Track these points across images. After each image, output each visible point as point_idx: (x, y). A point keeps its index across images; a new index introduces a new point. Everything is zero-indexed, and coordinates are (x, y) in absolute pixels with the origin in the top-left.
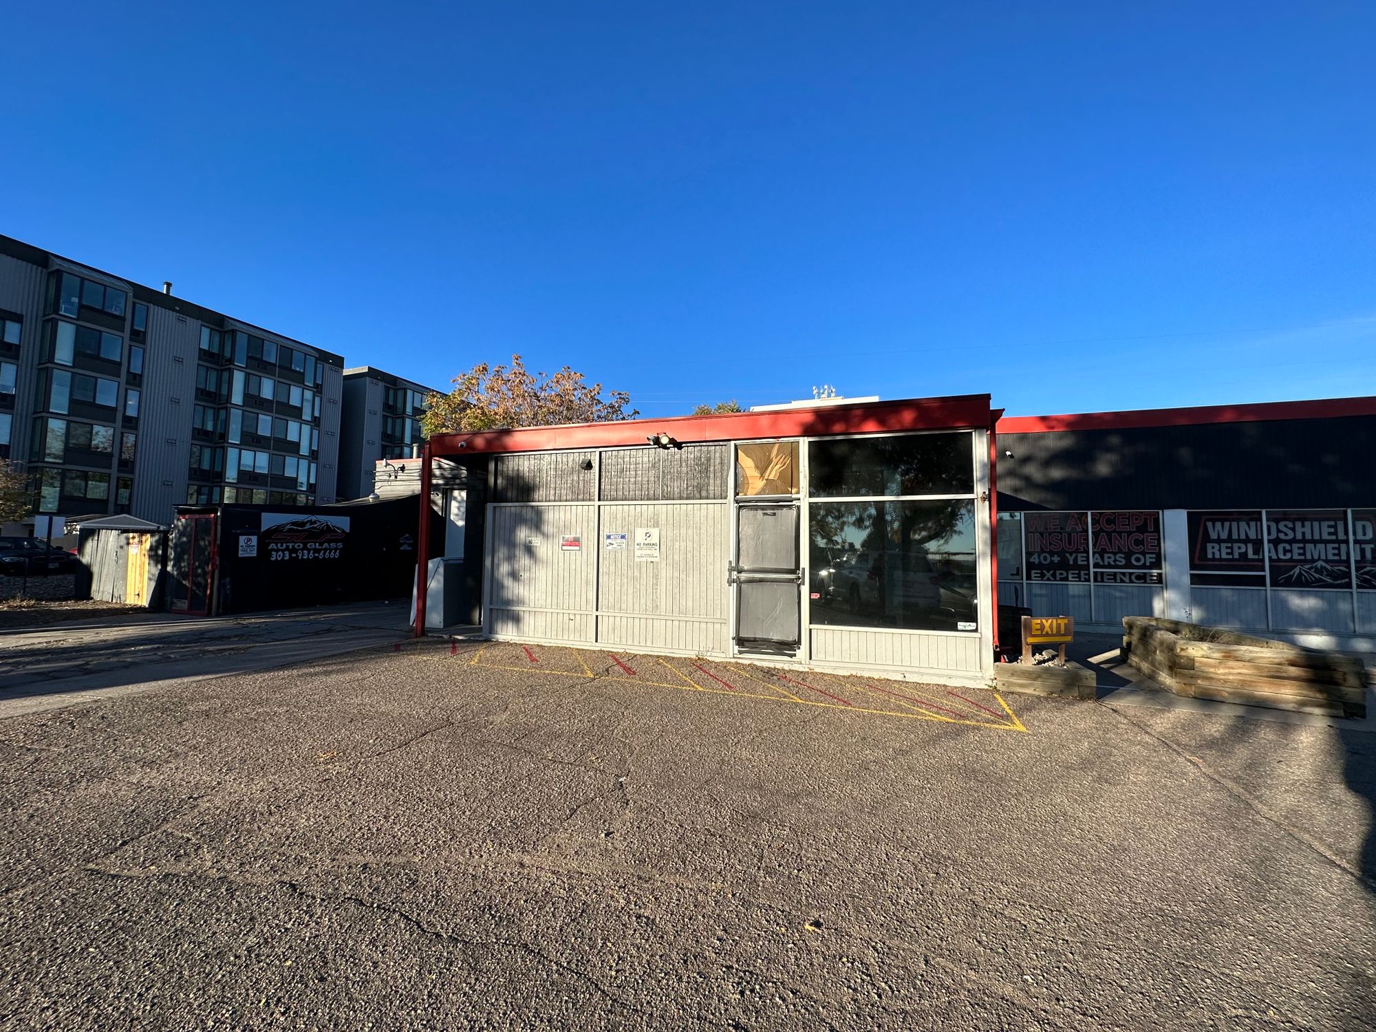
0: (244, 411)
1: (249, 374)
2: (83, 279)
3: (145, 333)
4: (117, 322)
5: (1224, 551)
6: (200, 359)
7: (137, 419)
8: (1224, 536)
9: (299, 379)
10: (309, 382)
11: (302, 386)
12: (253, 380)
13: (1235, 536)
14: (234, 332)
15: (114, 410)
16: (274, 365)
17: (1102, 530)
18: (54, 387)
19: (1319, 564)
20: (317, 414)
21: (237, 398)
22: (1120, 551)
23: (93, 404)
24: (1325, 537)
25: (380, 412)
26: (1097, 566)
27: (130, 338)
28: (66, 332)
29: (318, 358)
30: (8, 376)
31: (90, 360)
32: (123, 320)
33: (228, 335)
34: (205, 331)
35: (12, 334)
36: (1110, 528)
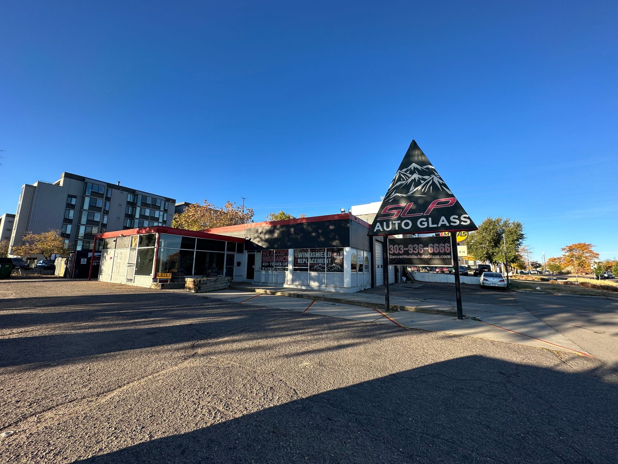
0: (139, 220)
1: (142, 208)
2: (93, 183)
3: (110, 198)
4: (101, 196)
5: (301, 261)
6: (127, 204)
7: (107, 224)
8: (301, 257)
9: (158, 208)
11: (160, 210)
12: (143, 210)
13: (304, 257)
15: (99, 222)
16: (150, 204)
17: (277, 255)
18: (83, 216)
19: (320, 265)
20: (165, 219)
21: (137, 216)
22: (281, 262)
23: (93, 221)
24: (322, 257)
26: (276, 266)
27: (105, 200)
28: (87, 200)
29: (166, 201)
30: (72, 214)
31: (93, 208)
32: (103, 194)
33: (136, 196)
34: (129, 195)
35: (74, 202)
36: (279, 255)
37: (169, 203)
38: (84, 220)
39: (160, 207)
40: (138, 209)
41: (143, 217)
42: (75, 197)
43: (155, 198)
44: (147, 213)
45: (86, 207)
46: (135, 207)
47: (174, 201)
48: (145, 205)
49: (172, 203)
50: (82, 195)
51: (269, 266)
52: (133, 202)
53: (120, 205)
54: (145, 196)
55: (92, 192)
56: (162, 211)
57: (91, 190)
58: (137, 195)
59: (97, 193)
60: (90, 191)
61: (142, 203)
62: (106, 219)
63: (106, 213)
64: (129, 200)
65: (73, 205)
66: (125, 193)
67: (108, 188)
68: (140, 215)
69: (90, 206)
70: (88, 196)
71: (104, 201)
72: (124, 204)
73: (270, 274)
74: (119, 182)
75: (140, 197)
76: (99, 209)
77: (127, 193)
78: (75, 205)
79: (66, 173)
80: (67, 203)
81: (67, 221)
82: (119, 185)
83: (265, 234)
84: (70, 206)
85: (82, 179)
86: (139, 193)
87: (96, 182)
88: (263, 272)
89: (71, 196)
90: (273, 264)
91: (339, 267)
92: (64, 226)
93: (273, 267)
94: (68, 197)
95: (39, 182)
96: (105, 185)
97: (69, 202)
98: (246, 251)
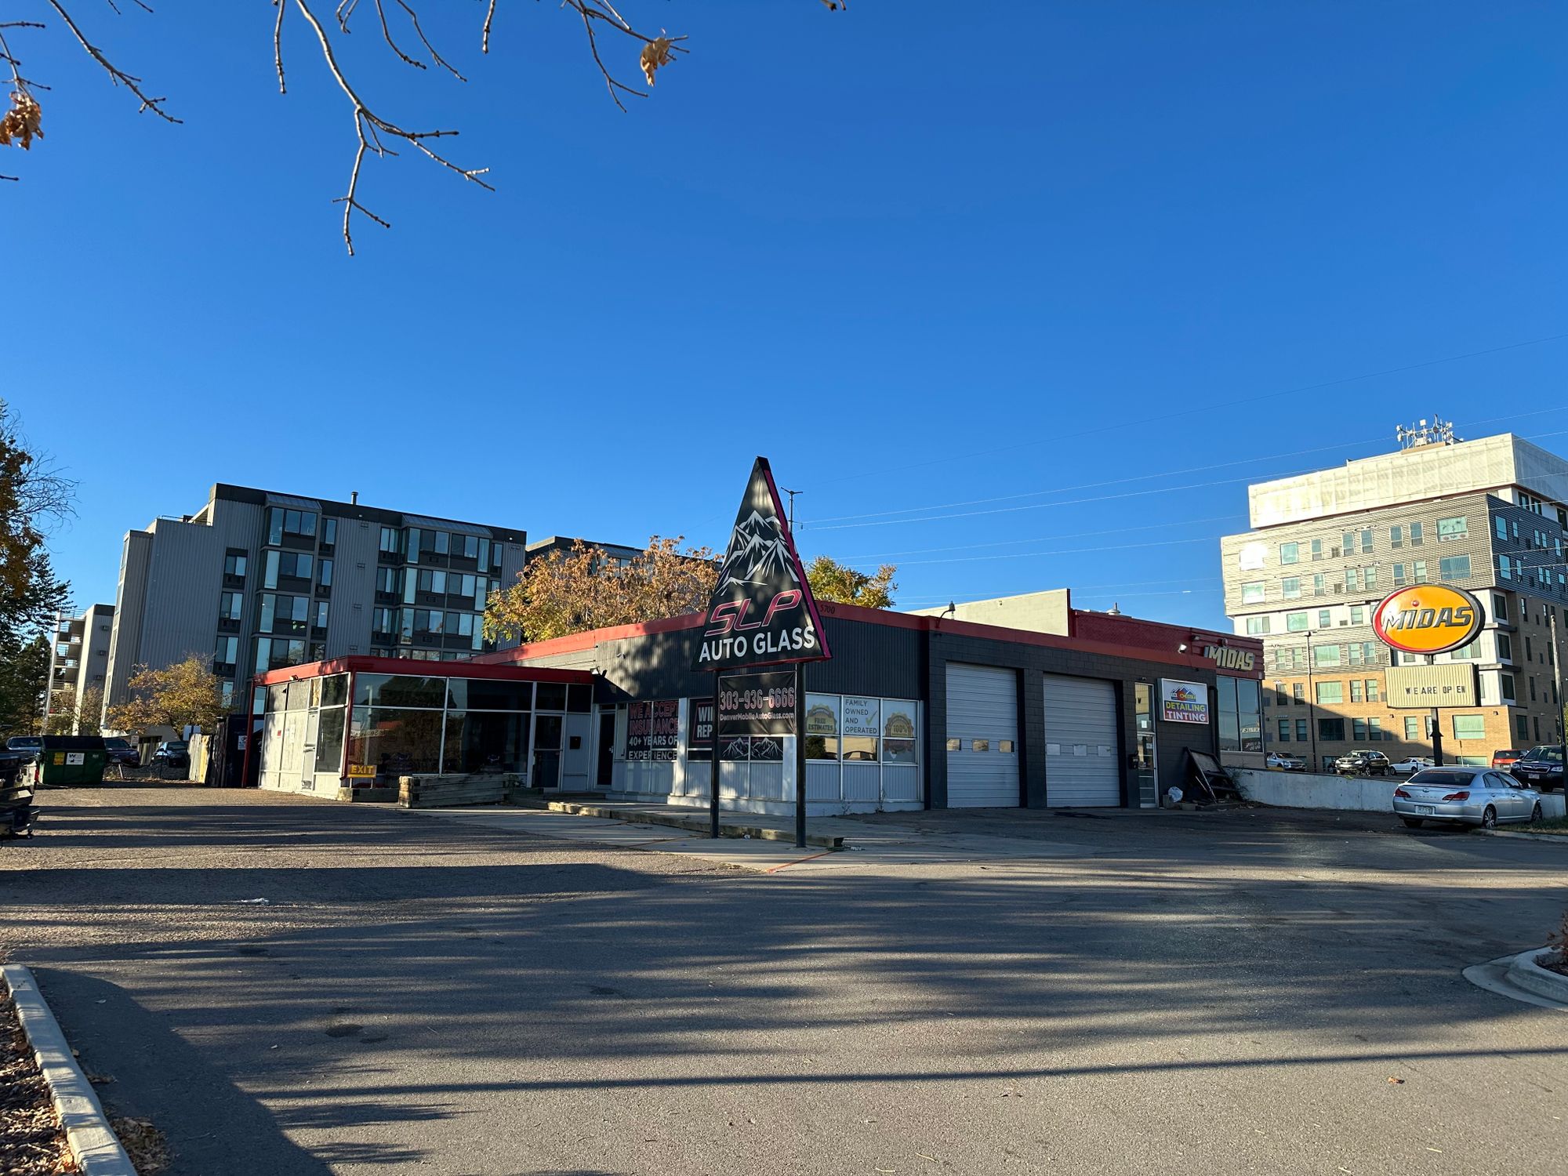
0: (416, 610)
1: (421, 569)
2: (286, 509)
3: (333, 547)
4: (308, 543)
5: (704, 731)
6: (380, 561)
7: (326, 629)
8: (705, 719)
9: (471, 566)
10: (483, 567)
11: (475, 573)
12: (426, 576)
15: (307, 623)
16: (446, 556)
17: (658, 717)
18: (264, 610)
21: (409, 597)
22: (664, 734)
23: (290, 621)
26: (655, 746)
27: (319, 554)
28: (273, 558)
29: (494, 539)
30: (237, 605)
31: (289, 582)
32: (313, 538)
33: (404, 532)
34: (385, 532)
35: (241, 567)
36: (661, 714)
37: (507, 544)
38: (267, 623)
39: (476, 561)
40: (411, 575)
41: (425, 597)
42: (243, 553)
43: (460, 532)
44: (439, 583)
45: (271, 581)
46: (402, 568)
47: (520, 537)
48: (430, 559)
49: (515, 545)
50: (259, 546)
51: (643, 747)
52: (397, 554)
53: (361, 566)
54: (430, 527)
55: (285, 534)
56: (482, 574)
57: (281, 529)
58: (407, 529)
59: (298, 536)
61: (420, 553)
62: (323, 614)
63: (324, 593)
64: (384, 548)
65: (239, 577)
66: (373, 526)
67: (326, 517)
68: (419, 593)
69: (281, 578)
70: (274, 548)
71: (317, 557)
72: (372, 562)
73: (645, 770)
74: (355, 495)
75: (415, 534)
76: (302, 586)
77: (380, 524)
78: (244, 578)
79: (219, 486)
80: (225, 575)
81: (228, 626)
82: (354, 505)
83: (634, 658)
84: (233, 582)
85: (257, 497)
86: (412, 521)
87: (295, 503)
88: (631, 766)
89: (233, 553)
90: (650, 741)
91: (776, 745)
92: (221, 641)
93: (648, 748)
94: (227, 555)
95: (159, 520)
96: (318, 507)
97: (229, 571)
98: (597, 707)
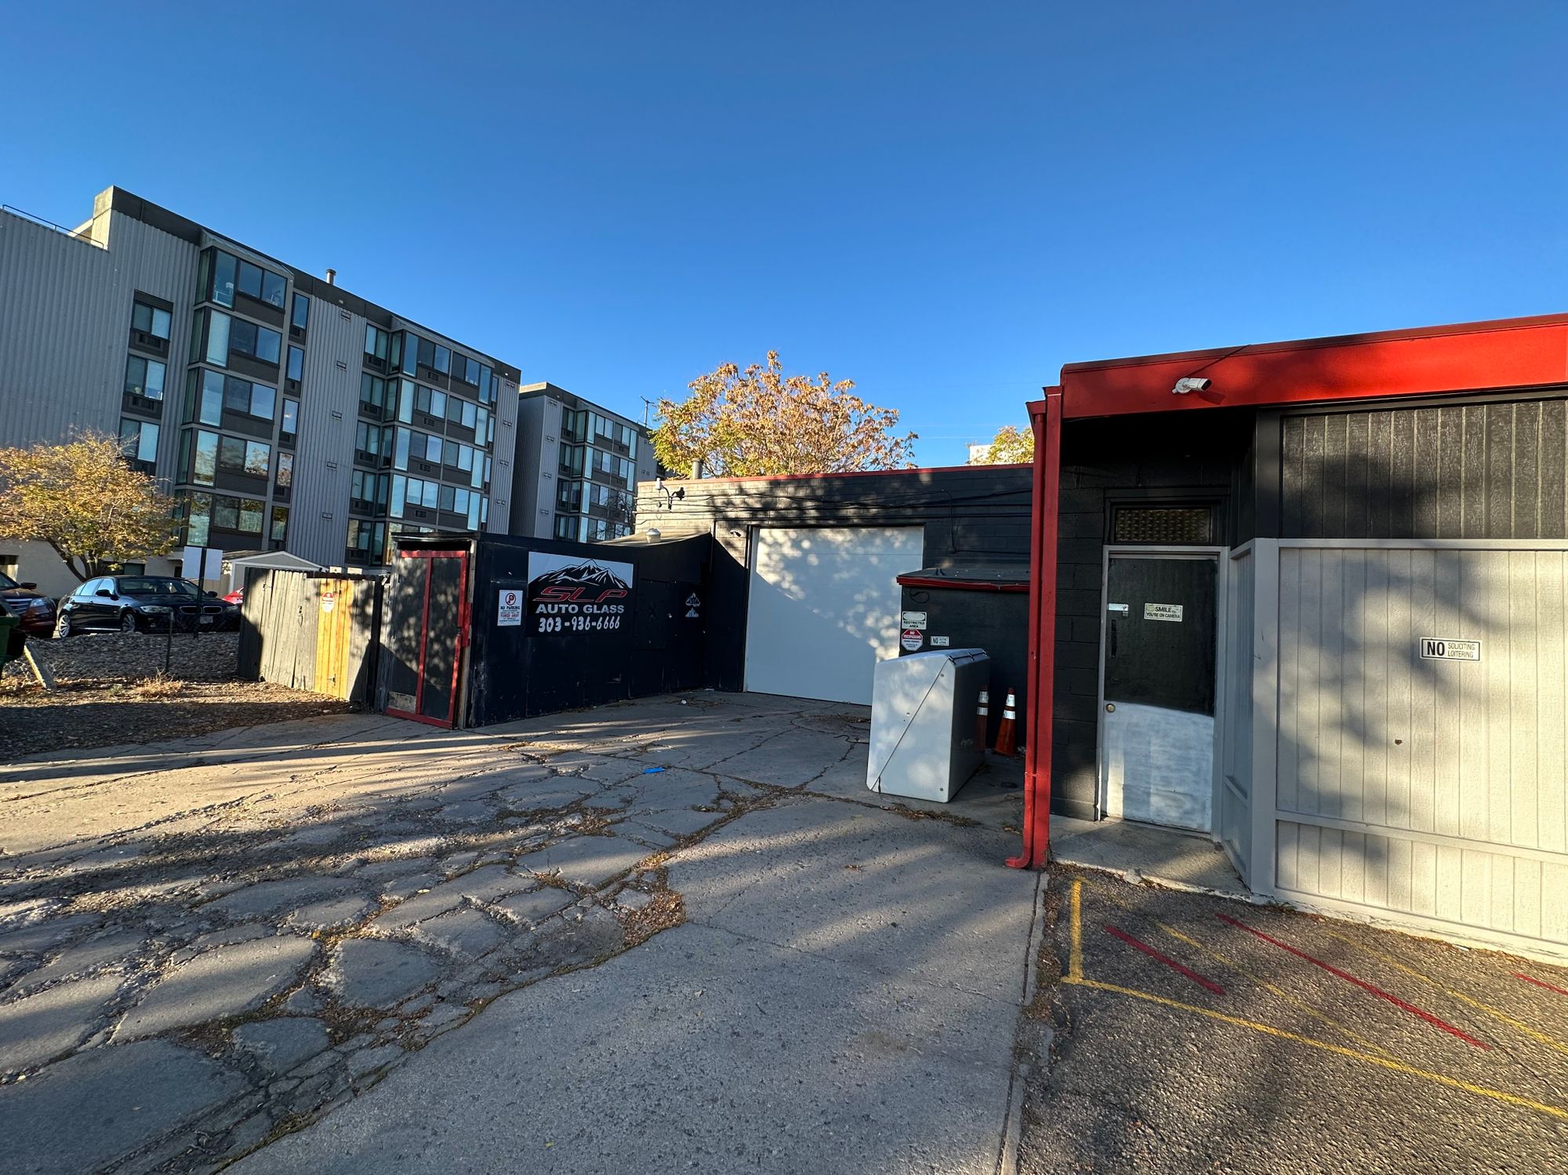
0: (412, 431)
1: (419, 385)
2: (239, 260)
3: (305, 331)
4: (275, 314)
6: (365, 365)
7: (295, 436)
9: (472, 392)
10: (484, 398)
11: (476, 403)
12: (423, 392)
14: (403, 332)
15: (270, 423)
16: (447, 376)
18: (206, 392)
20: (490, 439)
21: (405, 415)
23: (247, 416)
25: (558, 439)
27: (289, 336)
28: (219, 326)
29: (494, 370)
30: (155, 378)
31: (245, 360)
32: (281, 312)
33: (397, 339)
34: (371, 332)
35: (160, 325)
37: (502, 380)
38: (211, 409)
39: (477, 388)
40: (407, 389)
41: (423, 419)
42: (167, 307)
44: (438, 406)
45: (217, 351)
46: (398, 378)
47: (515, 376)
48: (429, 374)
49: (510, 383)
50: (192, 301)
52: (387, 361)
53: (341, 366)
54: (429, 344)
55: (237, 293)
56: (482, 406)
57: (230, 285)
58: (401, 335)
59: (259, 301)
60: (227, 290)
61: (418, 365)
62: (291, 416)
63: (293, 389)
64: (370, 350)
65: (158, 340)
66: (359, 321)
67: (297, 289)
68: (416, 412)
69: (232, 352)
70: (221, 309)
71: (285, 339)
72: (356, 366)
74: (332, 273)
75: (412, 344)
76: (269, 371)
77: (365, 320)
78: (167, 342)
79: (118, 193)
80: (133, 330)
81: (140, 407)
82: (332, 285)
84: (145, 343)
85: (190, 233)
86: (405, 327)
87: (254, 258)
89: (145, 301)
92: (129, 426)
94: (136, 301)
96: (286, 274)
97: (141, 326)
